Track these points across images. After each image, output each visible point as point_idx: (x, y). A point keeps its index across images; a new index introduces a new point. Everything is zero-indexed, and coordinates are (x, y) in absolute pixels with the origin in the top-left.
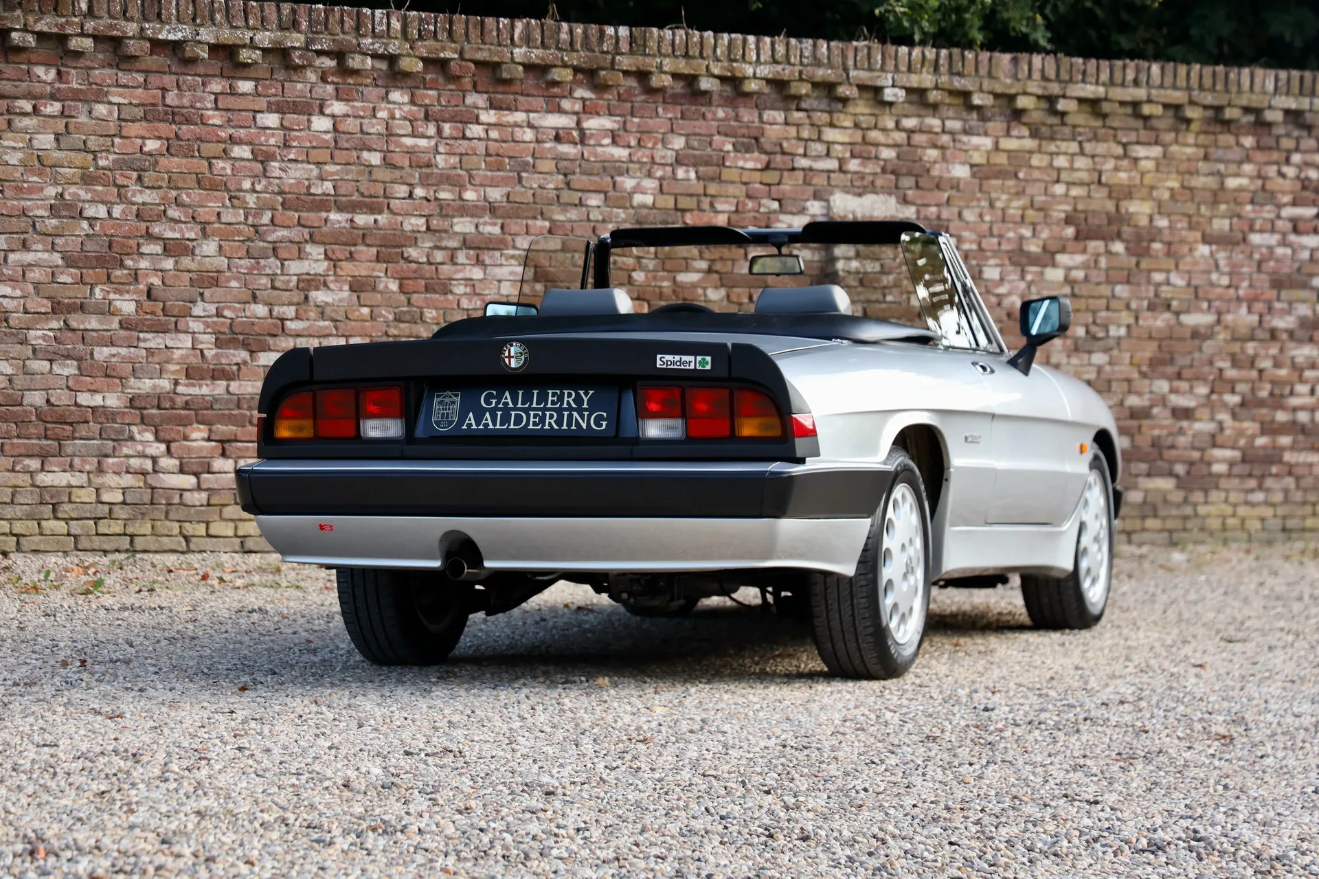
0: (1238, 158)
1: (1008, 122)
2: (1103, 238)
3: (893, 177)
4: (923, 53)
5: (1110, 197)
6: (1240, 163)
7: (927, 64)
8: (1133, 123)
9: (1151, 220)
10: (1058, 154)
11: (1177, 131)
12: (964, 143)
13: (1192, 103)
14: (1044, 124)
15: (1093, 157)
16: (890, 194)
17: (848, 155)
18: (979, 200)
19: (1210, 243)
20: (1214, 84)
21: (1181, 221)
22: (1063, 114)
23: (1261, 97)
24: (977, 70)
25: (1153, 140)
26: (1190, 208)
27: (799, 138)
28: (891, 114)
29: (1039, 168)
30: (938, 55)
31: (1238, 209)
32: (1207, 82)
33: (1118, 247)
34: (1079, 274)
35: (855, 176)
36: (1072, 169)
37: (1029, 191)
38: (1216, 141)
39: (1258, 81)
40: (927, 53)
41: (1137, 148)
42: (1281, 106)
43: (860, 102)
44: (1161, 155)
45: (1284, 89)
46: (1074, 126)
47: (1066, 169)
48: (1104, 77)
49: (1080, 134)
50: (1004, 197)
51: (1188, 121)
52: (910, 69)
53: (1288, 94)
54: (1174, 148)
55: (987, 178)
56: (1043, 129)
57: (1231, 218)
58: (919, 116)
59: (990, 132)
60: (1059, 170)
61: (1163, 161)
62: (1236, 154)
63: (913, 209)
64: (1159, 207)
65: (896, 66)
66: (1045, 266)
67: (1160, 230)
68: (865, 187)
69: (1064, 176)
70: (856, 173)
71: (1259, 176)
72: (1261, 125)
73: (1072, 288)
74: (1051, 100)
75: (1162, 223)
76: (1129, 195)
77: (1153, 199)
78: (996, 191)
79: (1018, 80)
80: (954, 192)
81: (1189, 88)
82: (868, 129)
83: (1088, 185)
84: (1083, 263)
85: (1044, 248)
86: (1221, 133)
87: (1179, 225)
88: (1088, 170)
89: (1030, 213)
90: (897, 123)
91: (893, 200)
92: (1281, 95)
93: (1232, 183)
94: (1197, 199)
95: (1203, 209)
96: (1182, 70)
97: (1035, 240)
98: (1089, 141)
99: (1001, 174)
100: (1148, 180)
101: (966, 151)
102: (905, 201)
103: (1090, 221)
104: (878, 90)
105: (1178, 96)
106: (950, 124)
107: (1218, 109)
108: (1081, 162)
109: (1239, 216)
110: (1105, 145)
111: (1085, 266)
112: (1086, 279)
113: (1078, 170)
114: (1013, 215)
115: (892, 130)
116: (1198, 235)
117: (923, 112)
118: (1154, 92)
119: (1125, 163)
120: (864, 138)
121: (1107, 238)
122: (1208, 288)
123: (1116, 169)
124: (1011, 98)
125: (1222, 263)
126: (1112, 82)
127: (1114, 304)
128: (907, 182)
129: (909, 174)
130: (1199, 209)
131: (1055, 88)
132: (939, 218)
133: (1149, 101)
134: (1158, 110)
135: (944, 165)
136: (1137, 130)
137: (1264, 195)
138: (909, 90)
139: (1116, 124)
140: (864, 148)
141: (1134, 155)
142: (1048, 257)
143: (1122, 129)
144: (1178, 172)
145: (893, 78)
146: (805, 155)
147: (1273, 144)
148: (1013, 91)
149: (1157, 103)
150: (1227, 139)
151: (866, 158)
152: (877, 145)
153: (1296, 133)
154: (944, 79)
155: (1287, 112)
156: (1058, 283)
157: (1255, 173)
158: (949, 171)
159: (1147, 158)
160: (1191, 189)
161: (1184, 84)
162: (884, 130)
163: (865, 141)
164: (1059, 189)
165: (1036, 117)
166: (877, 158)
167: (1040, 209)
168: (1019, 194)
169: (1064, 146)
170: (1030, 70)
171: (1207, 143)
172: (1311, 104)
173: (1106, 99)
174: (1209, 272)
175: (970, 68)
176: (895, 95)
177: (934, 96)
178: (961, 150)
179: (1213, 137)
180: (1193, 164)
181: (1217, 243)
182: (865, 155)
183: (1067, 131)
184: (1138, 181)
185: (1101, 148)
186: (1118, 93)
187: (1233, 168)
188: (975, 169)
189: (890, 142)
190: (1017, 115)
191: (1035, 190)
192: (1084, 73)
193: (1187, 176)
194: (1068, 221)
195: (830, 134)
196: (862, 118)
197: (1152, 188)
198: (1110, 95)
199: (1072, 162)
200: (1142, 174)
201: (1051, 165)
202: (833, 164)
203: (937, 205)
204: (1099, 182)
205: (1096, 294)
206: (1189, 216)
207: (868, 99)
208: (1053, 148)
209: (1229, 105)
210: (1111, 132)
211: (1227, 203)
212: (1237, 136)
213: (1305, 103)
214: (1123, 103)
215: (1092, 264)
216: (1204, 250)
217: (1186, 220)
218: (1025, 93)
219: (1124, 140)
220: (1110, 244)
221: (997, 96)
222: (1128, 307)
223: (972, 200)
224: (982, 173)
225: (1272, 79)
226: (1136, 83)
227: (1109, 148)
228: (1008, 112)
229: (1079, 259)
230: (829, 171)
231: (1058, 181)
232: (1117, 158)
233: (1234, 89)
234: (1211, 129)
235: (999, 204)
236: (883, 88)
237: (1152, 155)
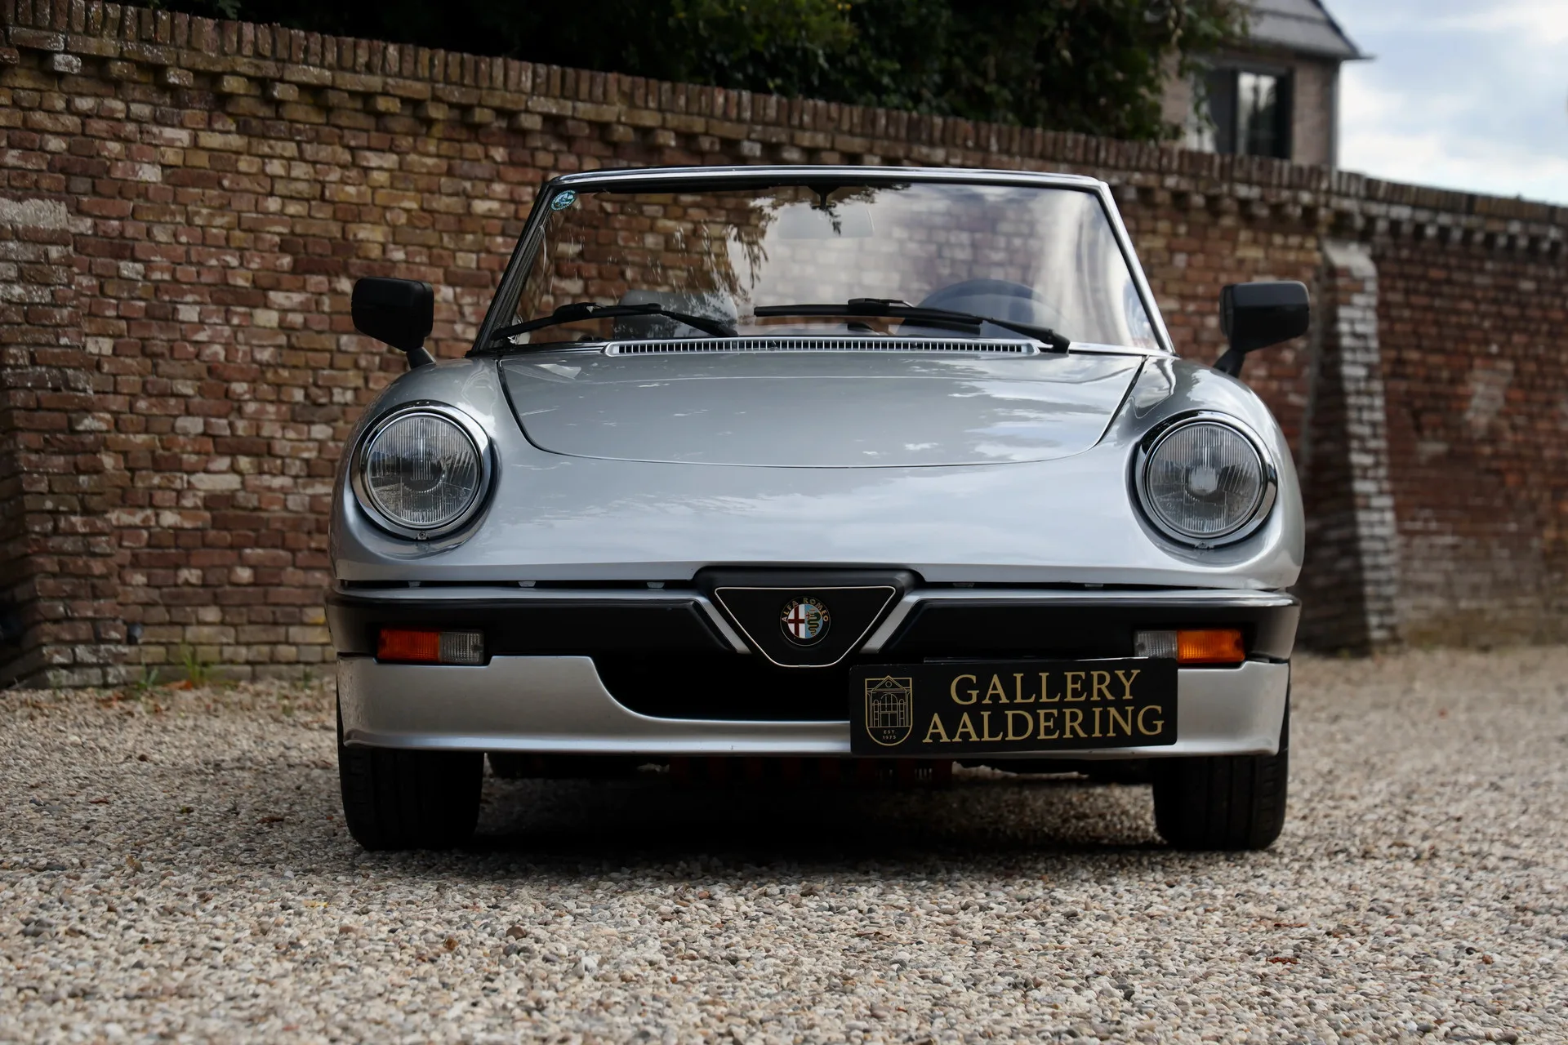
0: (487, 176)
1: (210, 111)
2: (327, 273)
3: (62, 177)
4: (105, 10)
5: (335, 218)
6: (489, 181)
7: (109, 24)
8: (363, 121)
9: (384, 251)
10: (272, 157)
11: (415, 135)
12: (154, 135)
13: (436, 99)
14: (255, 117)
15: (314, 163)
16: (59, 200)
18: (173, 214)
20: (462, 77)
21: (420, 254)
22: (279, 104)
23: (516, 95)
24: (173, 38)
25: (387, 147)
26: (431, 237)
28: (61, 90)
29: (247, 174)
30: (123, 13)
31: (487, 239)
32: (454, 72)
33: (345, 285)
34: (297, 319)
35: (14, 173)
36: (289, 178)
37: (235, 205)
38: (461, 150)
39: (513, 74)
40: (110, 10)
41: (368, 154)
42: (539, 109)
43: (21, 72)
44: (396, 166)
45: (543, 88)
46: (292, 121)
47: (281, 177)
48: (331, 57)
49: (299, 132)
50: (205, 211)
51: (429, 122)
52: (87, 31)
53: (546, 95)
54: (412, 157)
55: (182, 186)
56: (254, 123)
57: (478, 252)
58: (96, 95)
59: (187, 123)
60: (273, 178)
61: (397, 173)
62: (485, 169)
63: (89, 222)
64: (394, 234)
65: (69, 25)
66: (255, 307)
67: (394, 263)
68: (27, 188)
69: (280, 187)
70: (15, 168)
71: (512, 201)
72: (516, 134)
73: (289, 337)
74: (263, 84)
75: (399, 255)
76: (359, 219)
77: (388, 225)
78: (195, 202)
79: (225, 54)
80: (141, 202)
81: (432, 80)
82: (31, 109)
83: (308, 200)
84: (301, 303)
85: (254, 282)
86: (468, 141)
87: (418, 260)
88: (307, 181)
89: (237, 233)
90: (68, 102)
91: (63, 208)
92: (539, 95)
93: (480, 206)
94: (439, 226)
95: (446, 238)
96: (425, 54)
97: (243, 271)
98: (309, 142)
99: (201, 179)
100: (381, 197)
101: (156, 146)
102: (78, 211)
103: (310, 249)
104: (46, 56)
105: (418, 89)
106: (136, 108)
107: (466, 109)
108: (300, 170)
109: (489, 251)
110: (329, 149)
111: (303, 308)
112: (306, 325)
113: (297, 179)
114: (215, 236)
115: (61, 113)
116: (440, 272)
117: (103, 91)
118: (390, 81)
119: (353, 173)
120: (25, 121)
121: (332, 273)
122: (451, 343)
123: (343, 182)
124: (216, 78)
125: (468, 310)
126: (339, 67)
127: (340, 360)
128: (81, 184)
129: (84, 174)
130: (441, 239)
131: (270, 69)
132: (122, 235)
133: (385, 94)
134: (393, 105)
135: (129, 163)
136: (367, 131)
138: (86, 59)
139: (343, 122)
140: (26, 134)
141: (365, 164)
142: (258, 296)
143: (349, 128)
144: (418, 190)
145: (65, 41)
147: (529, 160)
148: (219, 68)
149: (394, 96)
150: (474, 149)
151: (27, 149)
152: (43, 131)
153: (554, 147)
154: (132, 46)
155: (547, 118)
156: (271, 328)
157: (506, 196)
158: (135, 173)
159: (380, 168)
160: (431, 212)
161: (427, 74)
162: (51, 112)
163: (27, 126)
164: (273, 204)
165: (246, 105)
166: (42, 150)
167: (250, 230)
168: (222, 209)
169: (279, 147)
170: (240, 41)
171: (451, 153)
172: (574, 108)
173: (333, 88)
174: (454, 322)
175: (163, 34)
176: (69, 64)
177: (117, 68)
178: (150, 144)
179: (457, 145)
180: (436, 179)
181: (462, 285)
182: (28, 145)
183: (282, 126)
184: (369, 200)
185: (325, 153)
186: (349, 81)
187: (481, 187)
188: (168, 171)
189: (60, 128)
190: (222, 102)
191: (243, 203)
192: (306, 50)
193: (427, 195)
194: (284, 247)
196: (22, 94)
197: (386, 208)
198: (339, 82)
199: (289, 169)
200: (374, 189)
201: (263, 171)
203: (120, 219)
204: (322, 198)
205: (318, 346)
206: (429, 247)
207: (30, 68)
208: (267, 150)
209: (480, 105)
210: (337, 131)
211: (473, 233)
212: (485, 145)
213: (567, 107)
214: (353, 94)
215: (313, 307)
217: (425, 250)
218: (234, 73)
219: (353, 143)
220: (335, 279)
221: (198, 74)
222: (356, 366)
223: (164, 214)
224: (178, 177)
225: (530, 74)
226: (369, 68)
227: (334, 153)
228: (210, 97)
229: (297, 298)
231: (271, 194)
232: (343, 167)
233: (485, 84)
234: (456, 135)
235: (198, 221)
236: (52, 53)
237: (386, 165)
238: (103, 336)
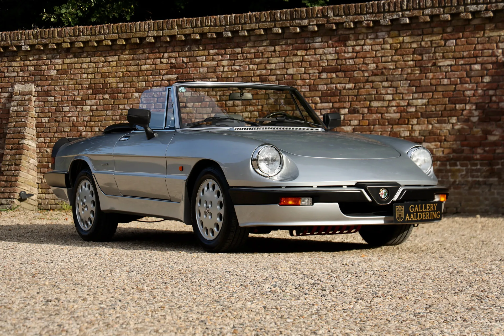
0: (144, 58)
2: (102, 93)
3: (34, 77)
4: (32, 32)
5: (102, 77)
6: (146, 59)
7: (34, 36)
9: (117, 85)
10: (83, 63)
11: (122, 50)
13: (120, 38)
14: (77, 52)
15: (95, 63)
16: (32, 83)
17: (19, 70)
18: (60, 82)
19: (139, 92)
20: (126, 30)
21: (127, 84)
22: (82, 48)
23: (144, 33)
24: (49, 36)
25: (114, 54)
26: (130, 79)
27: (5, 66)
29: (77, 69)
30: (37, 32)
31: (147, 78)
32: (124, 29)
33: (107, 96)
34: (94, 108)
36: (88, 68)
39: (142, 26)
40: (34, 32)
41: (109, 57)
42: (151, 35)
44: (117, 60)
45: (152, 29)
47: (86, 68)
48: (89, 32)
49: (89, 55)
50: (67, 81)
52: (29, 38)
54: (122, 56)
55: (62, 75)
56: (77, 54)
57: (145, 81)
59: (61, 57)
60: (84, 69)
61: (118, 62)
62: (143, 56)
63: (40, 88)
64: (120, 80)
65: (25, 38)
67: (120, 88)
68: (25, 81)
69: (86, 71)
70: (22, 76)
71: (153, 64)
73: (93, 113)
75: (121, 85)
76: (108, 76)
77: (117, 77)
78: (65, 79)
79: (63, 37)
81: (118, 33)
82: (25, 61)
83: (94, 73)
85: (82, 98)
86: (137, 48)
87: (127, 86)
88: (94, 68)
89: (76, 85)
92: (151, 31)
93: (144, 67)
94: (132, 76)
95: (134, 79)
96: (115, 26)
97: (79, 96)
98: (92, 57)
99: (66, 72)
100: (114, 69)
101: (54, 65)
102: (37, 85)
103: (96, 87)
105: (114, 36)
106: (49, 56)
108: (91, 65)
109: (148, 81)
110: (98, 58)
111: (96, 104)
112: (97, 109)
113: (91, 68)
114: (71, 87)
116: (134, 89)
119: (105, 64)
123: (103, 67)
127: (107, 118)
128: (38, 78)
129: (38, 75)
131: (74, 39)
133: (105, 39)
134: (108, 42)
135: (48, 71)
136: (108, 51)
137: (156, 72)
138: (30, 46)
140: (24, 67)
141: (108, 60)
142: (82, 103)
143: (103, 51)
144: (124, 65)
145: (24, 42)
146: (8, 72)
148: (60, 42)
149: (108, 40)
150: (140, 51)
152: (28, 66)
153: (164, 45)
155: (155, 37)
156: (88, 111)
158: (49, 73)
159: (112, 61)
160: (129, 72)
161: (116, 32)
163: (24, 65)
164: (85, 76)
166: (28, 70)
167: (79, 84)
168: (72, 79)
169: (84, 60)
170: (65, 33)
171: (132, 53)
175: (47, 35)
176: (27, 48)
177: (38, 47)
179: (134, 50)
180: (129, 62)
181: (141, 92)
182: (24, 70)
183: (85, 54)
184: (111, 71)
186: (94, 38)
187: (144, 62)
189: (31, 64)
191: (76, 77)
192: (82, 32)
193: (128, 67)
194: (89, 88)
195: (14, 64)
196: (22, 57)
197: (116, 72)
199: (88, 65)
200: (112, 67)
201: (82, 67)
202: (15, 74)
203: (47, 86)
204: (98, 72)
205: (101, 115)
206: (130, 82)
208: (81, 61)
209: (133, 38)
210: (99, 52)
211: (143, 76)
212: (143, 49)
213: (160, 33)
214: (97, 42)
215: (99, 104)
216: (137, 95)
218: (65, 42)
219: (104, 55)
220: (104, 95)
221: (56, 44)
222: (112, 119)
224: (60, 72)
225: (147, 25)
226: (100, 33)
229: (94, 101)
230: (15, 77)
231: (84, 73)
232: (103, 62)
233: (134, 31)
234: (134, 48)
235: (66, 83)
236: (21, 46)
237: (114, 60)
238: (45, 117)
